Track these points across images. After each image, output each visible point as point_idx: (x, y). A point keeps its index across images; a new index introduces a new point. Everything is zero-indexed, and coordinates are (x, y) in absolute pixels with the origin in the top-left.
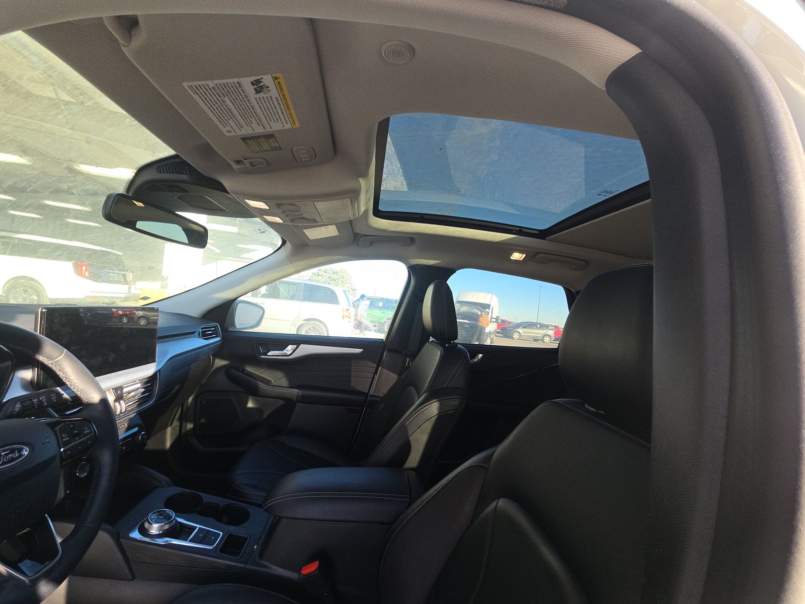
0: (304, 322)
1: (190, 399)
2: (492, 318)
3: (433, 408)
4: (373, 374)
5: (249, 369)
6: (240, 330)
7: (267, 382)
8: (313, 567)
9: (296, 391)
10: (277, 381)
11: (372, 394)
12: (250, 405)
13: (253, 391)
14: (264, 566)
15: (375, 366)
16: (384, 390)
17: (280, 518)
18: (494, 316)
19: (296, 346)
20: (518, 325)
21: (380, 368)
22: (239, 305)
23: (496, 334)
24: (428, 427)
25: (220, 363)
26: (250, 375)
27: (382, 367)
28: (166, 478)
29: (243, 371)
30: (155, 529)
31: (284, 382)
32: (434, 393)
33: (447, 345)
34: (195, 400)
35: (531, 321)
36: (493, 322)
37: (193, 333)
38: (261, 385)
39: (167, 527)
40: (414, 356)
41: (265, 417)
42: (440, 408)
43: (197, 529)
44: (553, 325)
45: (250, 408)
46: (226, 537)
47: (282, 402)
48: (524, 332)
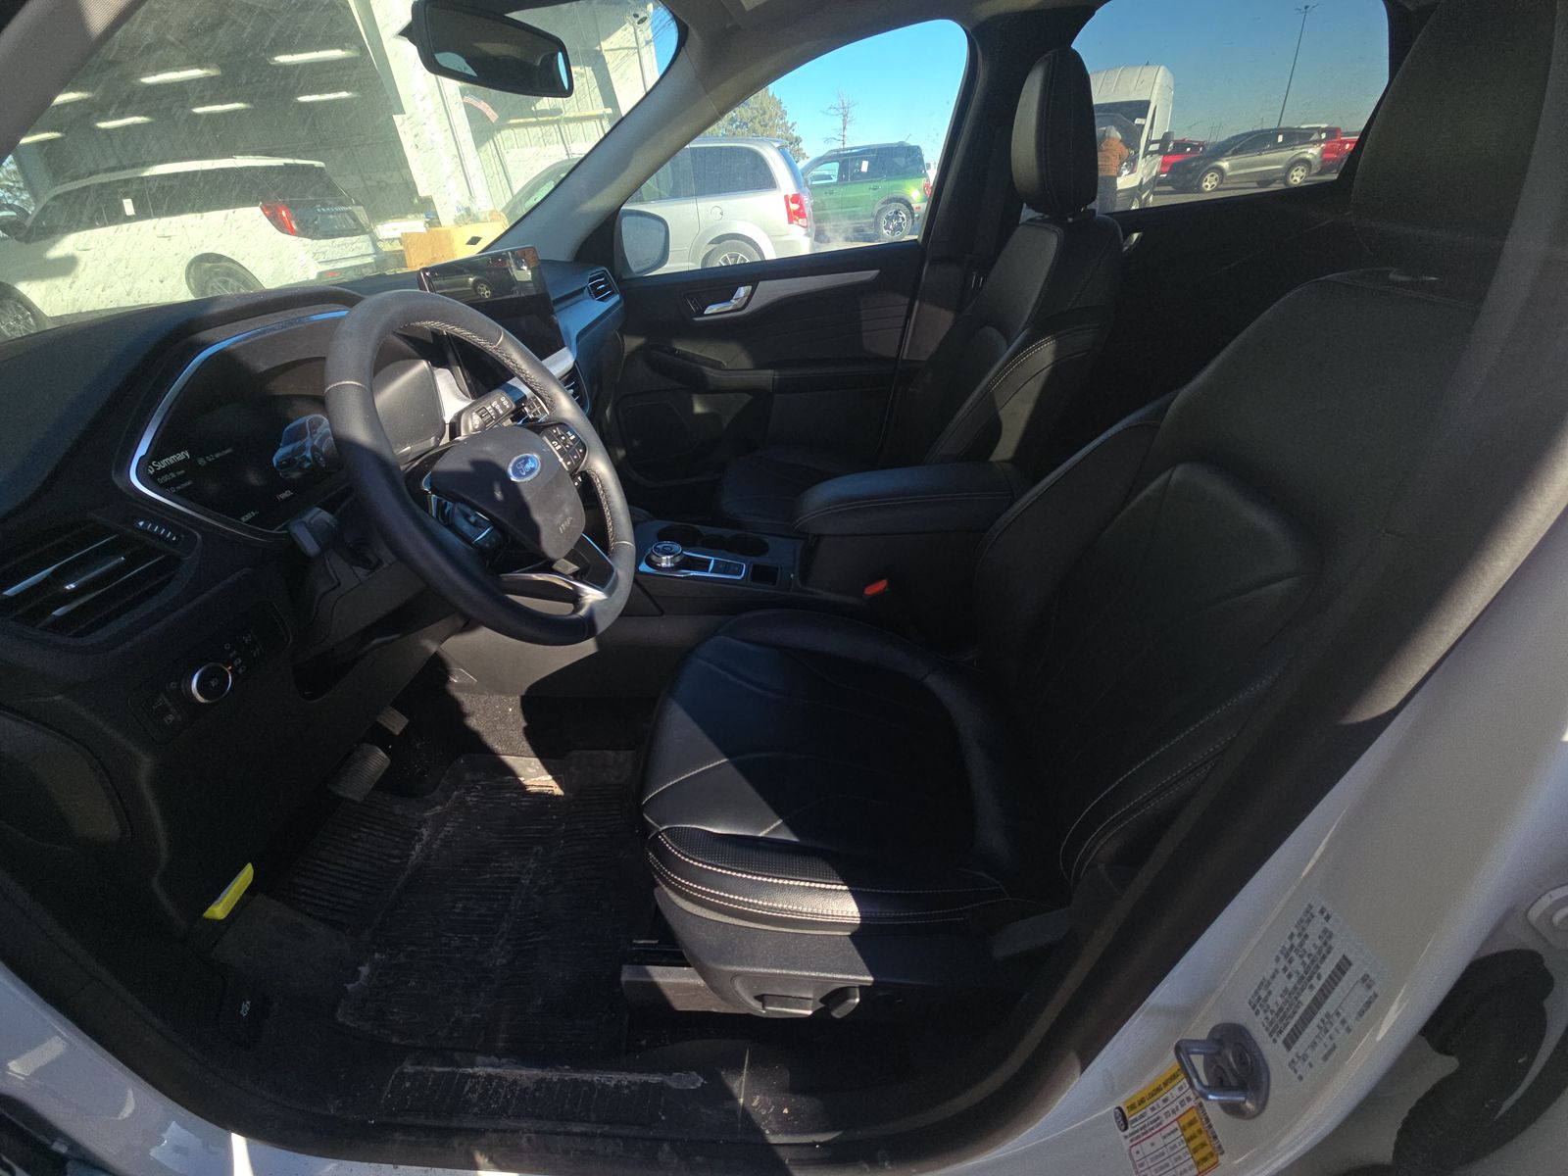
0: (714, 246)
1: (608, 412)
2: (1149, 142)
3: (1045, 353)
4: (903, 318)
5: (681, 347)
6: (640, 275)
7: (716, 365)
8: (882, 585)
9: (770, 372)
10: (731, 362)
11: (905, 357)
12: (698, 409)
13: (698, 384)
14: (812, 593)
15: (907, 300)
16: (929, 347)
17: (819, 537)
18: (1157, 135)
19: (750, 287)
20: (1222, 150)
21: (917, 304)
22: (625, 220)
23: (1157, 189)
24: (1033, 389)
25: (632, 343)
26: (685, 356)
27: (921, 301)
28: (644, 511)
29: (673, 351)
30: (665, 561)
31: (743, 360)
32: (1042, 325)
33: (1070, 220)
34: (615, 410)
35: (1259, 128)
36: (1152, 153)
37: (581, 291)
38: (707, 370)
39: (678, 559)
40: (986, 265)
41: (725, 425)
42: (1058, 351)
43: (713, 562)
44: (1324, 126)
45: (699, 415)
46: (751, 569)
47: (747, 398)
48: (1233, 168)
